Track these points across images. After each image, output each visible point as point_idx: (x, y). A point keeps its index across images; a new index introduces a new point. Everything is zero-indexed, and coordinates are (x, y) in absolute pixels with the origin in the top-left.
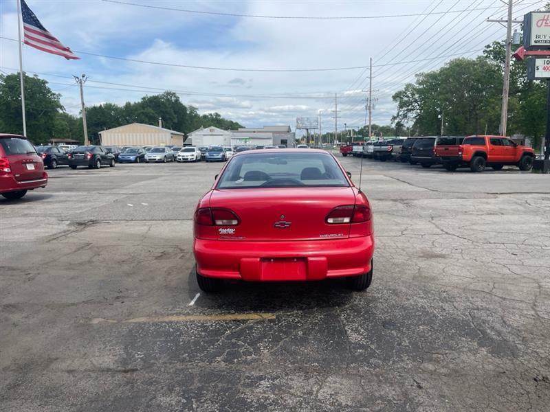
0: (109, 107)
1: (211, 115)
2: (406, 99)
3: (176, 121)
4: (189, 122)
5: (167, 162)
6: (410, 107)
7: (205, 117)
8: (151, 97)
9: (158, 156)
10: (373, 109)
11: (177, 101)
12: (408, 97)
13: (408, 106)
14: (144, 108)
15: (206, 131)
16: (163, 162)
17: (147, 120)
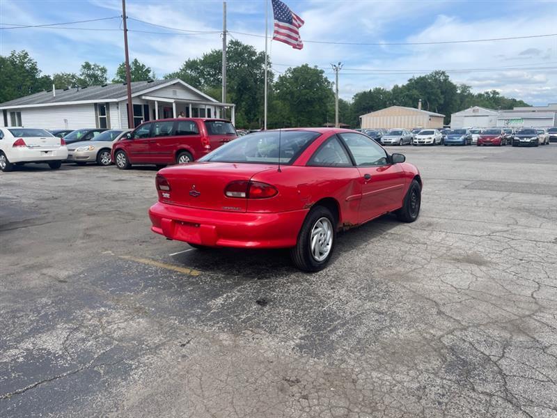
0: (378, 91)
1: (487, 93)
3: (442, 102)
4: (459, 102)
5: (403, 145)
7: (480, 95)
8: (418, 79)
9: (394, 139)
11: (446, 80)
14: (409, 90)
15: (469, 111)
16: (399, 145)
17: (411, 102)
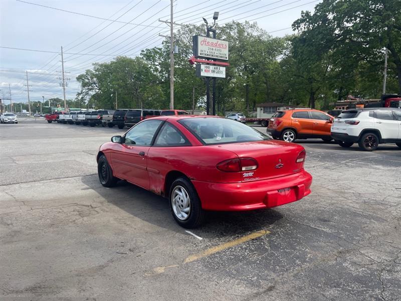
2: (87, 81)
6: (90, 87)
10: (66, 86)
12: (88, 79)
13: (89, 86)
